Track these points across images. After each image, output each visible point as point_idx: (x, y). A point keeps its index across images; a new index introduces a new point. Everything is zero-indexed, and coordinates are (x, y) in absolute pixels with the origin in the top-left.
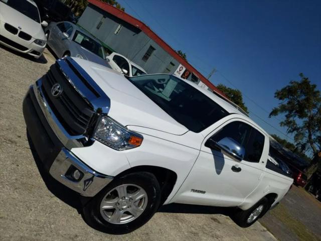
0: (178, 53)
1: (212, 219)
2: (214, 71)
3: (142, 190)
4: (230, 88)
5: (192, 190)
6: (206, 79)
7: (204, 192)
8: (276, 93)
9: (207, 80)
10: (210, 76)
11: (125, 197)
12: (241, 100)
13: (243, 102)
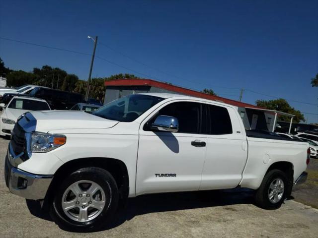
0: (204, 92)
1: (226, 209)
2: (242, 91)
3: (94, 184)
4: (271, 100)
5: (156, 175)
6: (238, 102)
7: (174, 175)
8: (312, 83)
9: (240, 102)
10: (241, 97)
11: (82, 195)
12: (288, 106)
13: (292, 108)
